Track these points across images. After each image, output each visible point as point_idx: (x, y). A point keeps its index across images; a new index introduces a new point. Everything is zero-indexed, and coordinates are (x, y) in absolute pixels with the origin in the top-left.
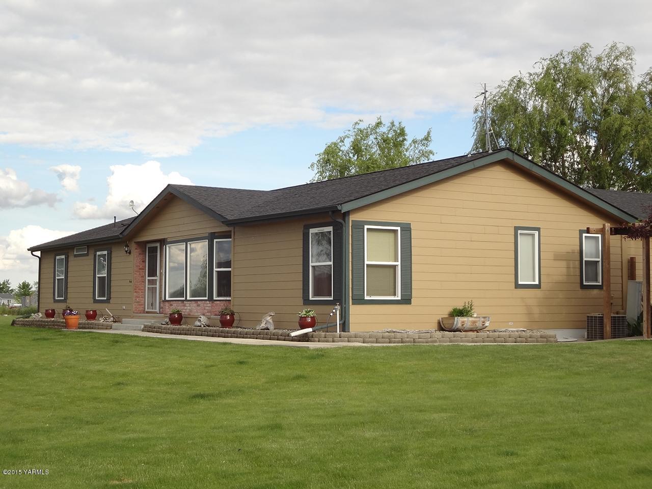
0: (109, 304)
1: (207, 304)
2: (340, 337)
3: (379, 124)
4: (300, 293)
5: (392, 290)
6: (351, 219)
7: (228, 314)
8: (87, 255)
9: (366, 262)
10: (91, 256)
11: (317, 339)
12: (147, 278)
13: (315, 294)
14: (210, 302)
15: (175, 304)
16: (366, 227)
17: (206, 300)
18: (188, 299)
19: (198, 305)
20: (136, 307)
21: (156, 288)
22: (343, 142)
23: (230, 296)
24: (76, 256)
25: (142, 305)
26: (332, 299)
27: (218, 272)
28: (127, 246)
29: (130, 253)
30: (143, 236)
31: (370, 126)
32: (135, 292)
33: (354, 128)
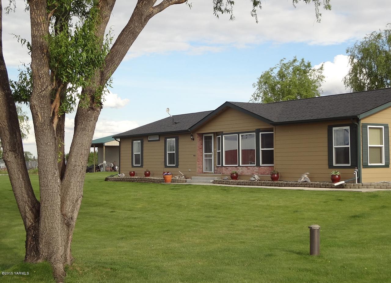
0: (177, 168)
1: (256, 168)
2: (362, 186)
3: (295, 61)
4: (326, 162)
5: (380, 160)
6: (361, 123)
7: (276, 174)
8: (159, 140)
9: (369, 145)
10: (162, 141)
11: (349, 187)
12: (204, 154)
13: (337, 163)
14: (258, 167)
15: (230, 169)
16: (368, 126)
17: (255, 166)
18: (240, 165)
19: (249, 169)
20: (198, 170)
21: (212, 159)
22: (272, 71)
23: (273, 164)
24: (149, 141)
25: (201, 169)
26: (350, 165)
27: (262, 151)
28: (192, 136)
29: (194, 140)
30: (203, 130)
31: (290, 62)
32: (198, 162)
33: (281, 63)
